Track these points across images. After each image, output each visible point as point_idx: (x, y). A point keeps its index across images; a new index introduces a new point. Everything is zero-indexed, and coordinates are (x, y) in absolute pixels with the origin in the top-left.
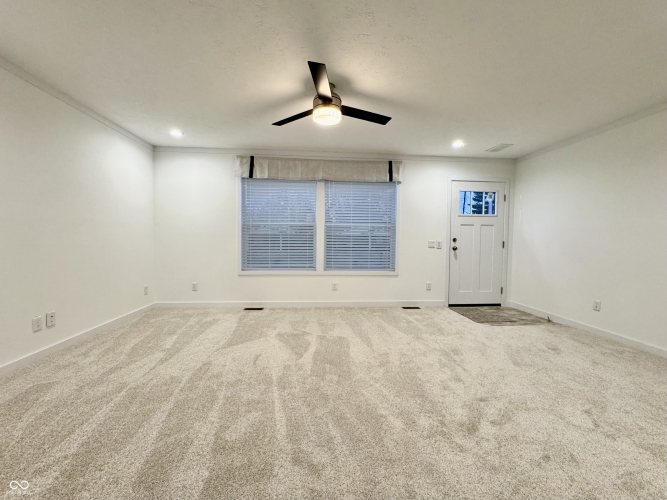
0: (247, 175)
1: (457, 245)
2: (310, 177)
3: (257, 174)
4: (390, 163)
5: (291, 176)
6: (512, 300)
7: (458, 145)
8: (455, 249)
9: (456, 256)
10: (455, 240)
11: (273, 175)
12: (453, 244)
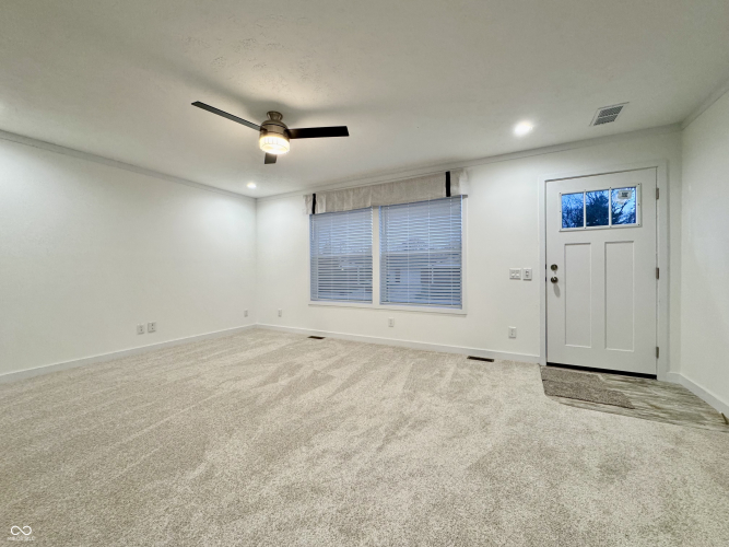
0: (310, 212)
1: (558, 274)
2: (361, 205)
3: (319, 210)
4: (448, 174)
5: (346, 208)
7: (523, 128)
8: (554, 281)
9: (557, 292)
10: (554, 267)
11: (330, 209)
12: (551, 274)
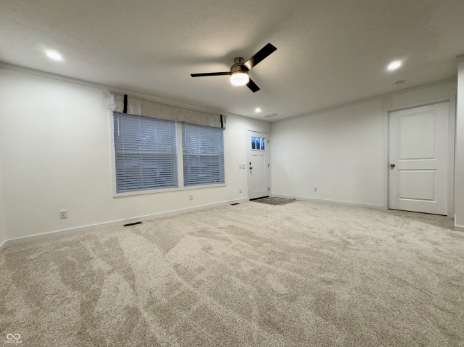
0: (121, 109)
1: (252, 166)
3: (131, 110)
4: (221, 116)
6: (273, 194)
7: (258, 110)
8: (251, 169)
9: (251, 172)
10: (250, 163)
11: (145, 114)
12: (250, 166)
